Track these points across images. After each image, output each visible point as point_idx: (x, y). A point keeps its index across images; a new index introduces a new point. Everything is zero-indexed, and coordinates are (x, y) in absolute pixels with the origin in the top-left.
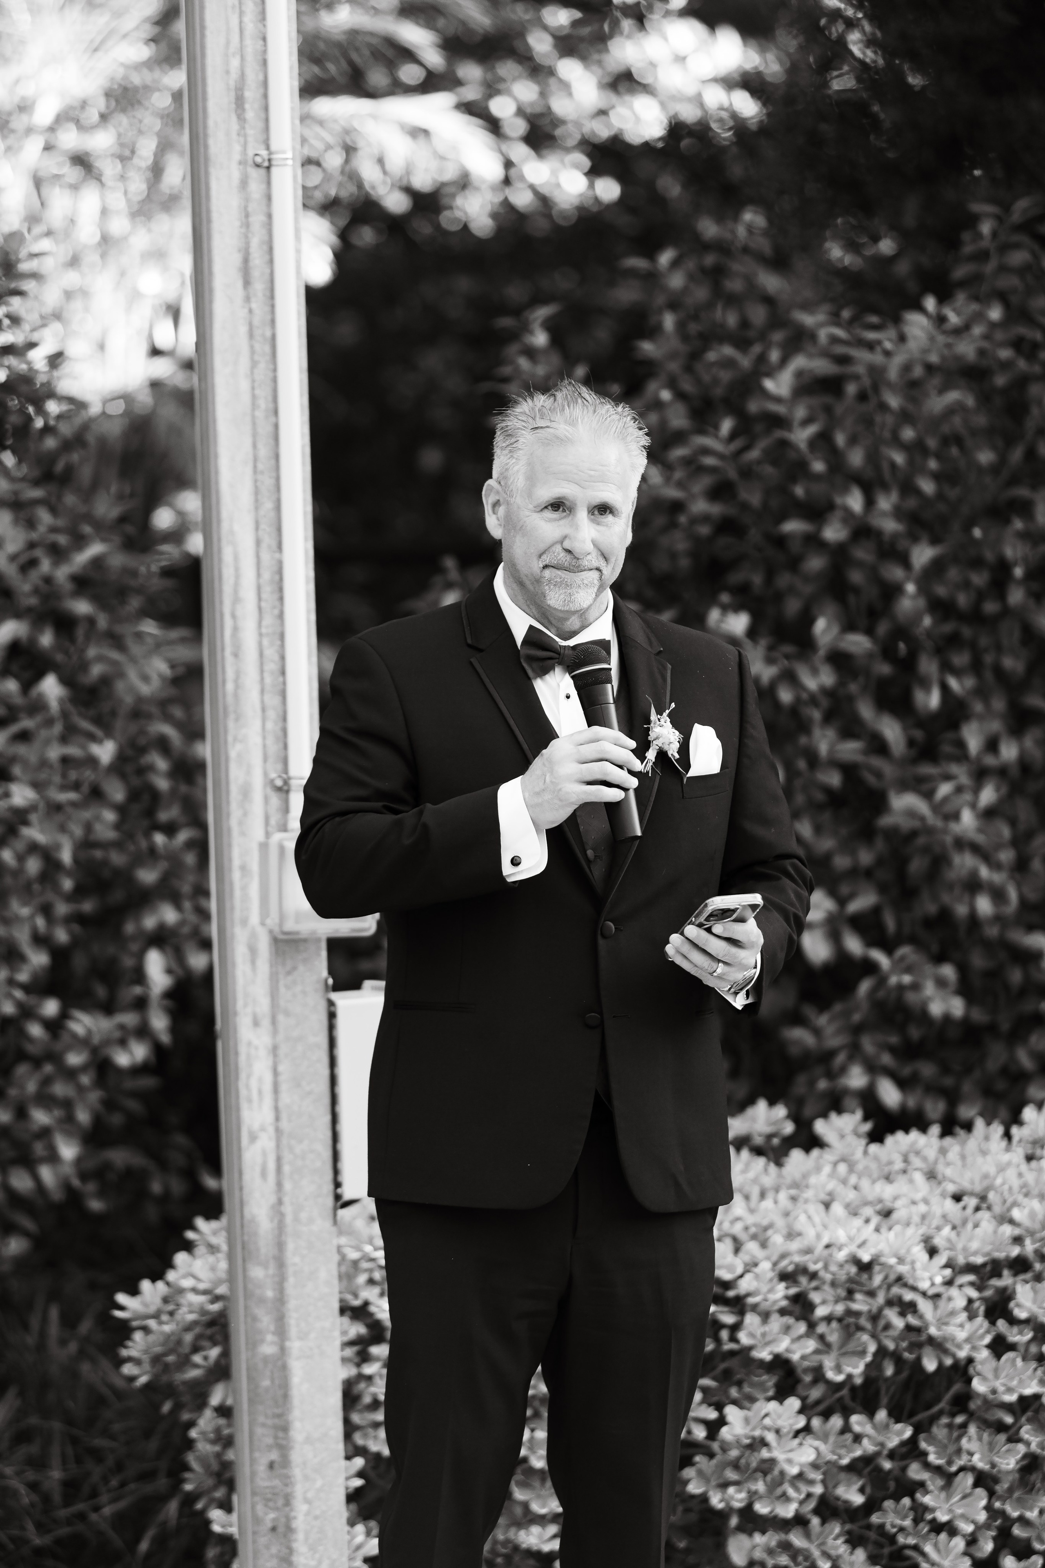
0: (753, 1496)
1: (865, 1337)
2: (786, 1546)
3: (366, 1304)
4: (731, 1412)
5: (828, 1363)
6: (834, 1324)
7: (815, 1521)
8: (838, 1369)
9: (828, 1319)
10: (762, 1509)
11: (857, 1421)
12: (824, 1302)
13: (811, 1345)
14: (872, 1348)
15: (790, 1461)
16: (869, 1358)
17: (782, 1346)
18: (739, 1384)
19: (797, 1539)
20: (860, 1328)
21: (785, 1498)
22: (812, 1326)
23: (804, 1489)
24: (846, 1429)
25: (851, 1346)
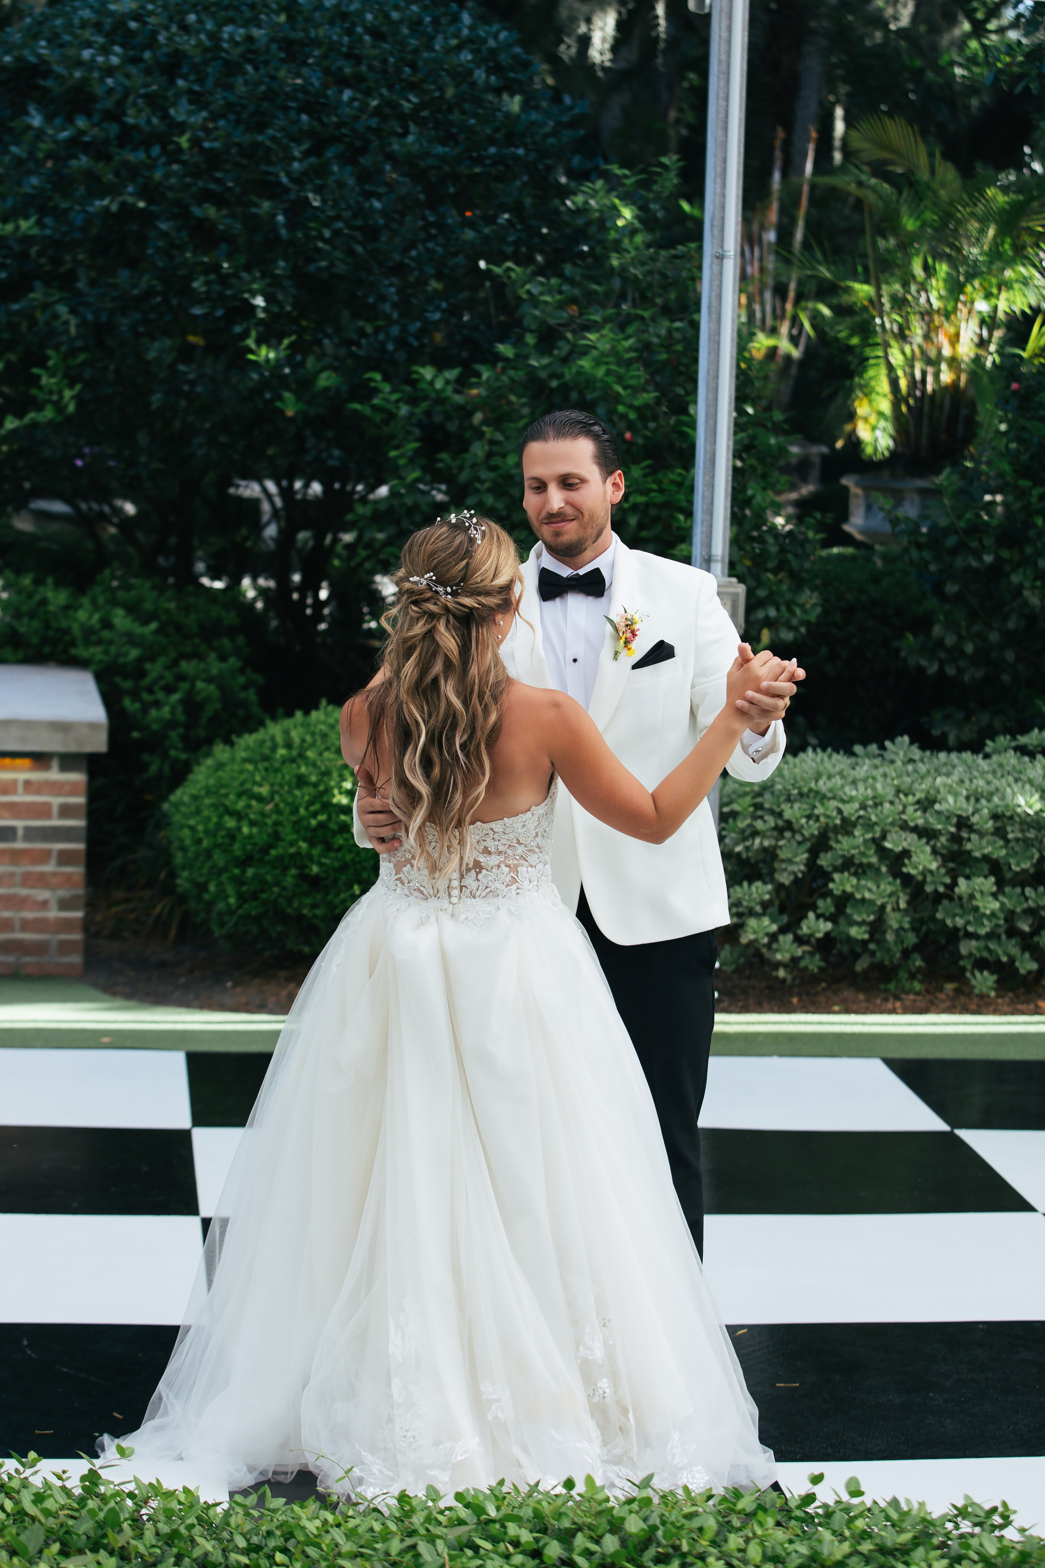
0: (968, 923)
1: (1034, 850)
2: (987, 948)
3: (782, 811)
4: (962, 881)
5: (1012, 861)
6: (1021, 843)
7: (1004, 937)
8: (1018, 865)
9: (1017, 840)
10: (970, 929)
11: (1028, 891)
12: (1013, 831)
13: (1003, 852)
14: (1037, 856)
15: (986, 908)
16: (1034, 861)
17: (988, 850)
18: (970, 867)
19: (992, 946)
20: (1033, 846)
21: (983, 925)
22: (1007, 841)
23: (994, 921)
24: (1023, 893)
25: (1028, 854)
